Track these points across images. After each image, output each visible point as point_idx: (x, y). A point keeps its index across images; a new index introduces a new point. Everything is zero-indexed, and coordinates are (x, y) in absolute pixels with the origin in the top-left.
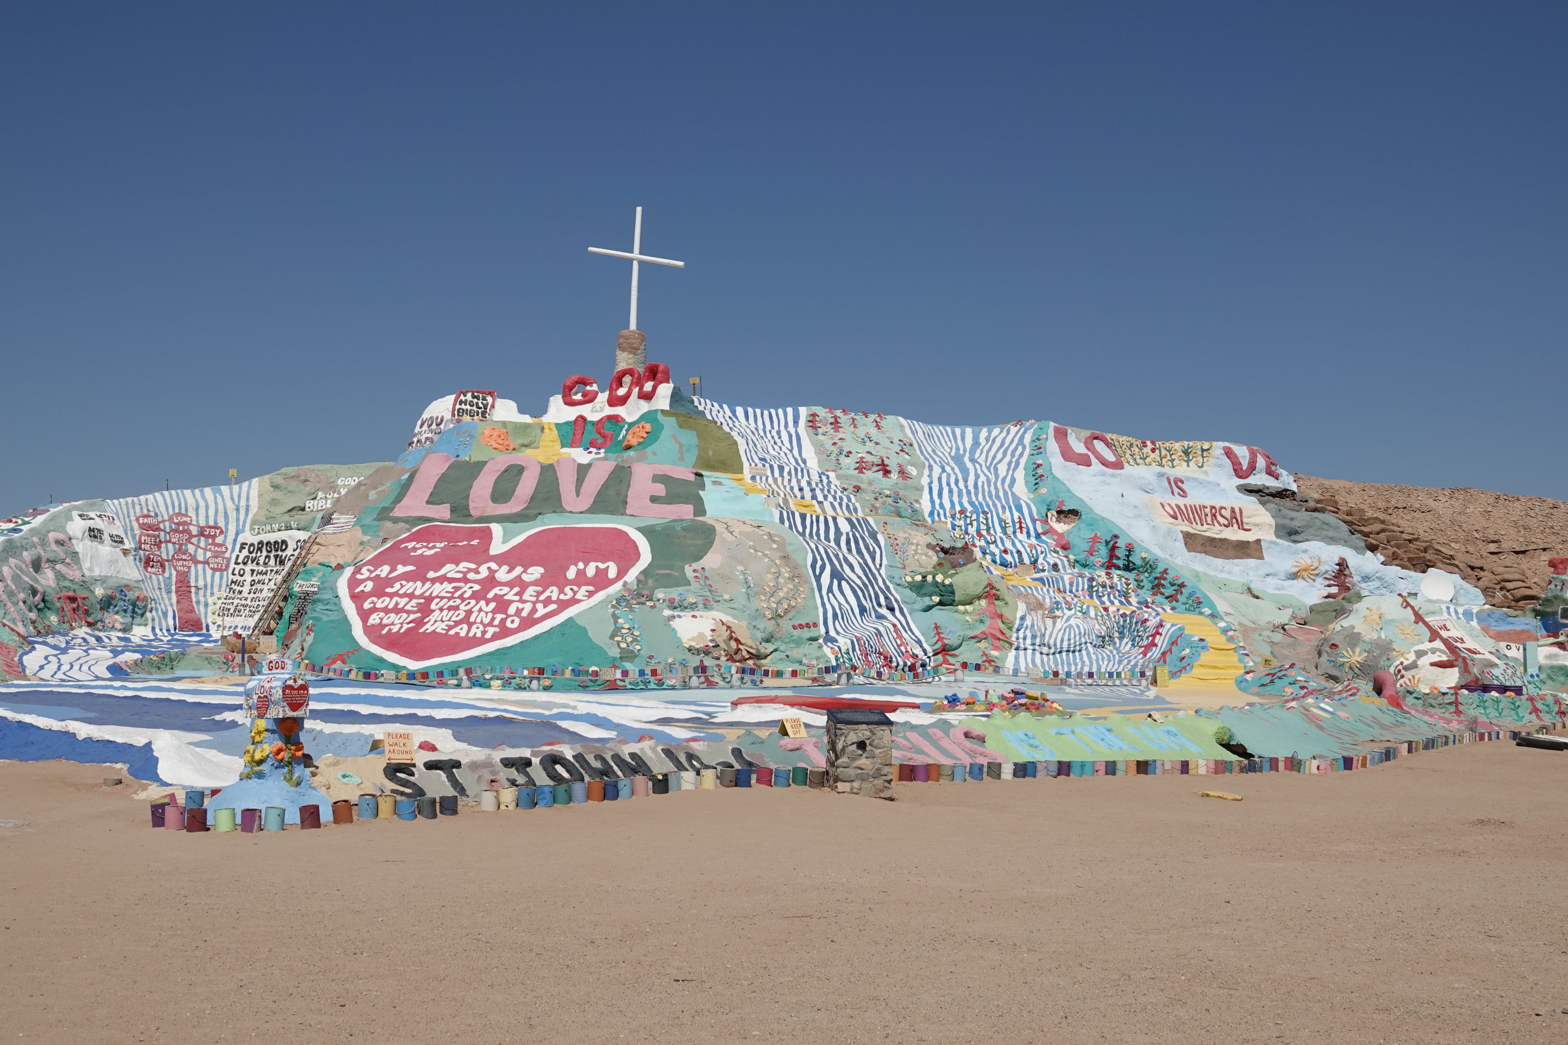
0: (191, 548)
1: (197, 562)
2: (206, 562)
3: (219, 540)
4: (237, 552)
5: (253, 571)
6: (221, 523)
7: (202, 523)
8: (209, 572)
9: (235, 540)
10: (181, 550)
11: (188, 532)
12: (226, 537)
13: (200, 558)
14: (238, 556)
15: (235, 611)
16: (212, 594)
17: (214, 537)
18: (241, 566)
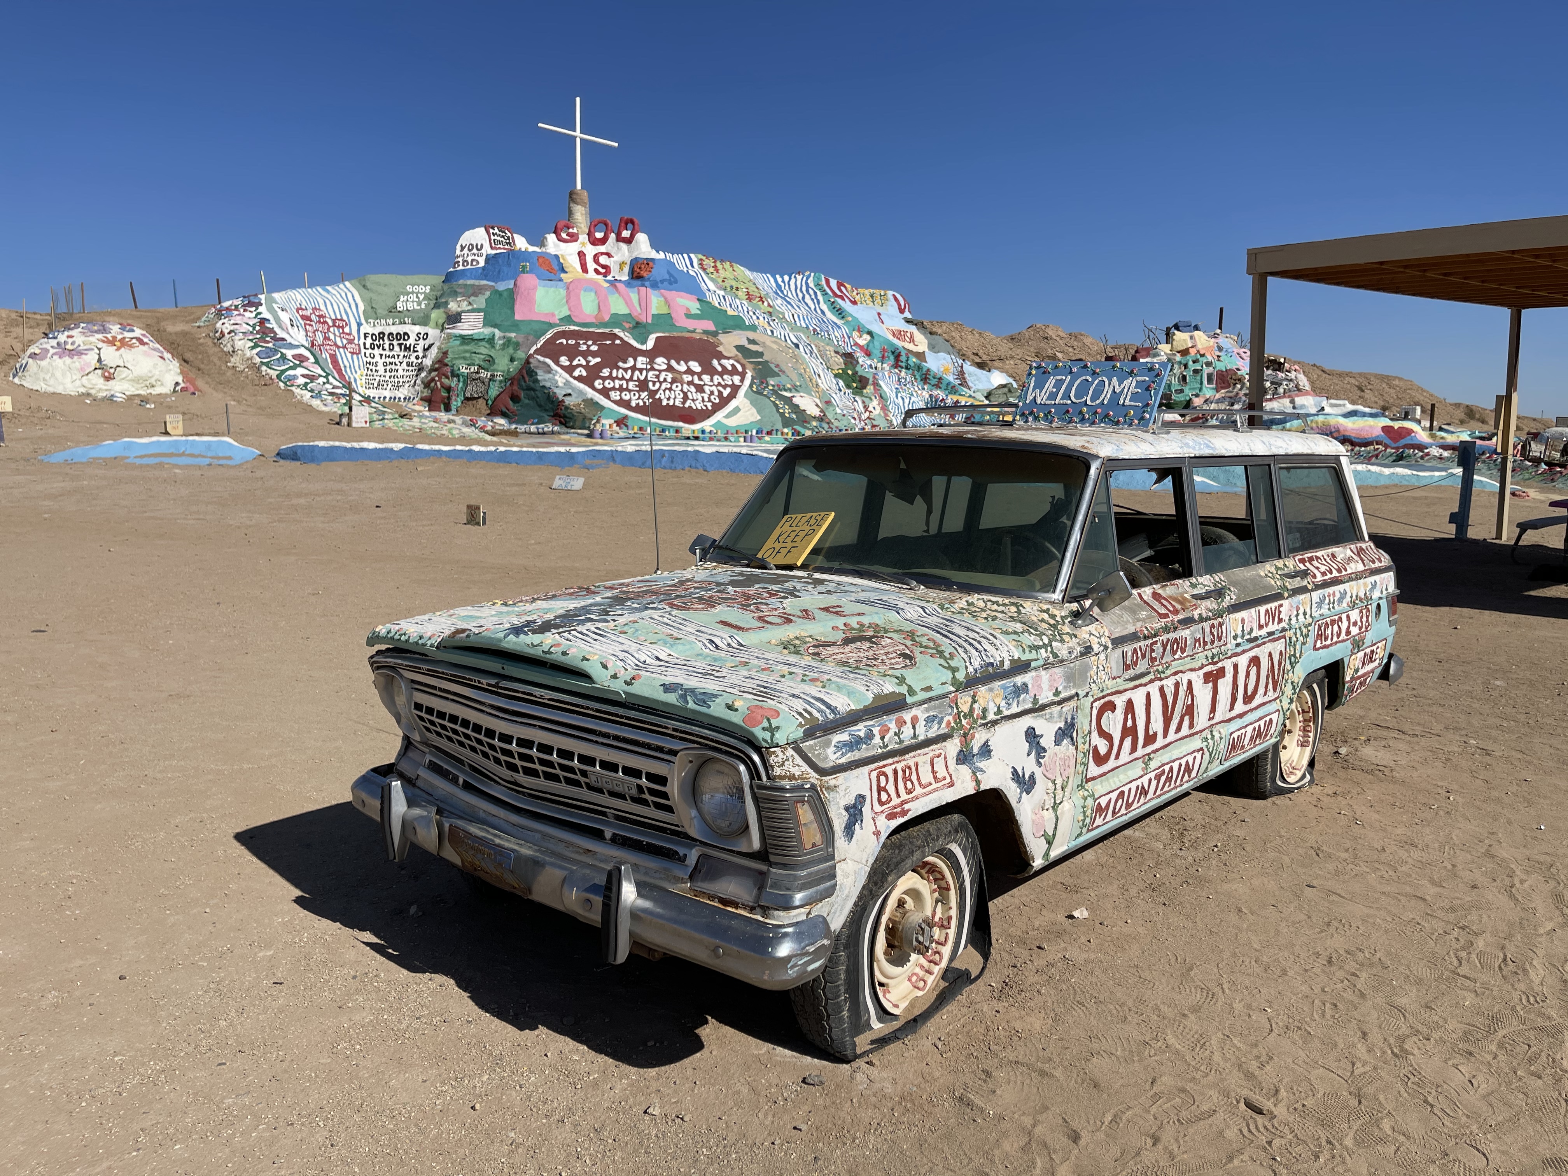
0: (332, 337)
1: (338, 347)
2: (345, 347)
3: (347, 330)
4: (362, 340)
5: (381, 355)
6: (345, 318)
7: (333, 317)
8: (349, 355)
9: (359, 331)
10: (326, 338)
11: (325, 322)
12: (350, 328)
13: (340, 344)
14: (365, 344)
15: (379, 385)
16: (356, 372)
17: (343, 328)
18: (370, 351)
